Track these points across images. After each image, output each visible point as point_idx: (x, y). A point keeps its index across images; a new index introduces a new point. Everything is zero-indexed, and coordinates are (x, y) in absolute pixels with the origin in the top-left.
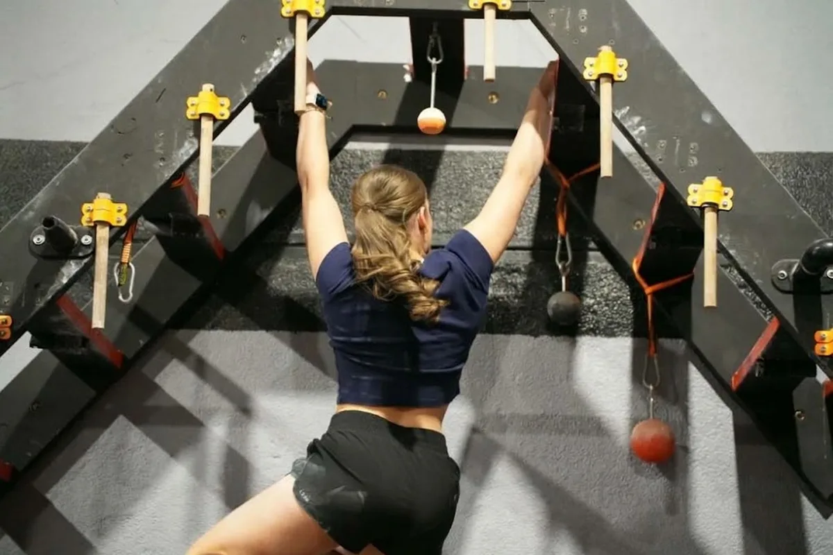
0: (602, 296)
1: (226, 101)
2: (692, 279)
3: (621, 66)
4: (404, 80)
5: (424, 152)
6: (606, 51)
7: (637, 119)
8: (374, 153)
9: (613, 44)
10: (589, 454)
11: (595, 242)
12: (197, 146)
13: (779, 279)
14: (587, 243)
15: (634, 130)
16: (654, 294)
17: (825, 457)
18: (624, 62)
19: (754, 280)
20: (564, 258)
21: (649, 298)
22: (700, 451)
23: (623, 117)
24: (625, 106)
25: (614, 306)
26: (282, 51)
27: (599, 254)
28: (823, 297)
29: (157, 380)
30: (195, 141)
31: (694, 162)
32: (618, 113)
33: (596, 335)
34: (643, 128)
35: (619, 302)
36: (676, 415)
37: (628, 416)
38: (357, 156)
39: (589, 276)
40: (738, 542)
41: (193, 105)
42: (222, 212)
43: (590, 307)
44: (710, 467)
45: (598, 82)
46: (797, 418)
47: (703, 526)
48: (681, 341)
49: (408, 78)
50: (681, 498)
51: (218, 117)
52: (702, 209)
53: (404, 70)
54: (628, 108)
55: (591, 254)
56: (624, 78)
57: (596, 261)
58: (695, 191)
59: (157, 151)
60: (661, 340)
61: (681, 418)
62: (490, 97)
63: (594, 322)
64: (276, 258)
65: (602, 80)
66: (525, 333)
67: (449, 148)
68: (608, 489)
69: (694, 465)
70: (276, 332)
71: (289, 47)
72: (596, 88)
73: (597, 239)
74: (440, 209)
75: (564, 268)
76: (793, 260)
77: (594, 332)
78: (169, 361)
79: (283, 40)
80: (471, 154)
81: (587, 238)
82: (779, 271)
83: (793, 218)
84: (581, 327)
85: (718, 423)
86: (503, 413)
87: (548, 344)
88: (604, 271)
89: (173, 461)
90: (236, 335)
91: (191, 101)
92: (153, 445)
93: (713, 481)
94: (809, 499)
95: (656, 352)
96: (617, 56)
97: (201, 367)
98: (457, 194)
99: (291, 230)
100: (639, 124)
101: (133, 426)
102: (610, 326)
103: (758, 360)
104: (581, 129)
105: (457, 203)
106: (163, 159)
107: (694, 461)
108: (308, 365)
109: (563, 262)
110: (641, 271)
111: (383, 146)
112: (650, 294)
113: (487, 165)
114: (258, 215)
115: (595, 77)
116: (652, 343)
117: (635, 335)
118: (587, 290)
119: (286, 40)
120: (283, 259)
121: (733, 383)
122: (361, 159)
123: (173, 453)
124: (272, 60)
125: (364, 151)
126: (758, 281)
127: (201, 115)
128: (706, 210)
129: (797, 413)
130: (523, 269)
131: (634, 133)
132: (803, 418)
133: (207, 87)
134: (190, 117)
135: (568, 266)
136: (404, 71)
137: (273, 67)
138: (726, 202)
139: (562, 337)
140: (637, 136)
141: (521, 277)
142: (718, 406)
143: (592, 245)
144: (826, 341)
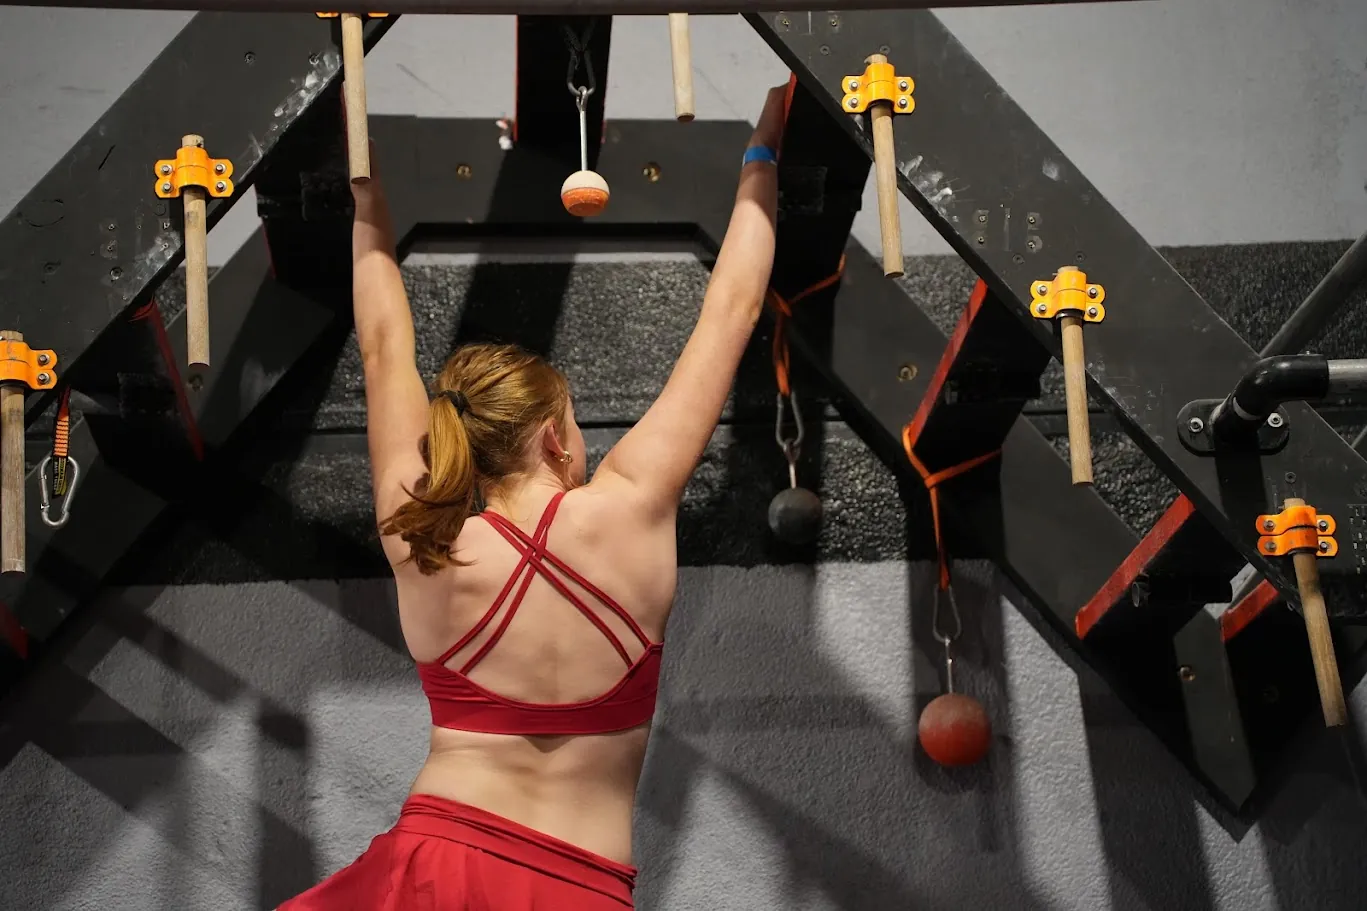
0: (853, 495)
1: (226, 166)
2: (998, 459)
3: (904, 89)
4: (499, 146)
5: (539, 266)
6: (878, 64)
7: (936, 177)
8: (454, 270)
9: (887, 52)
10: (849, 758)
11: (836, 406)
12: (178, 245)
13: (1191, 432)
14: (823, 407)
15: (934, 195)
16: (939, 486)
17: (1232, 740)
18: (908, 82)
19: (1150, 436)
20: (789, 432)
21: (933, 493)
22: (1031, 744)
23: (914, 173)
24: (915, 157)
25: (874, 510)
26: (320, 77)
27: (842, 425)
28: (1265, 460)
29: (93, 677)
30: (174, 235)
31: (1036, 244)
32: (904, 168)
33: (848, 560)
34: (948, 191)
35: (882, 503)
36: (986, 685)
37: (909, 690)
38: (425, 278)
39: (829, 461)
40: (1101, 890)
41: (166, 173)
42: (197, 381)
43: (835, 513)
44: (1048, 768)
45: (867, 115)
46: (1184, 680)
47: (1045, 866)
48: (986, 562)
49: (505, 143)
50: (1006, 823)
51: (214, 193)
52: (1056, 322)
53: (500, 130)
54: (921, 158)
55: (830, 425)
56: (910, 108)
57: (839, 437)
58: (1043, 293)
59: (106, 255)
60: (958, 563)
61: (995, 690)
62: (646, 172)
63: (843, 537)
64: (296, 454)
65: (875, 112)
66: (731, 563)
67: (583, 258)
68: (883, 816)
69: (1024, 765)
70: (302, 582)
71: (332, 69)
72: (865, 126)
73: (839, 401)
74: (575, 362)
75: (791, 447)
76: (1212, 401)
77: (843, 555)
78: (114, 642)
79: (321, 59)
80: (619, 267)
81: (823, 400)
82: (1190, 418)
83: (1204, 330)
84: (821, 548)
85: (1056, 694)
86: (701, 697)
87: (771, 581)
88: (853, 452)
89: (129, 818)
90: (230, 591)
91: (161, 166)
92: (91, 792)
93: (1055, 791)
94: (1209, 810)
95: (950, 582)
96: (898, 73)
97: (172, 650)
98: (600, 336)
99: (317, 406)
100: (942, 185)
101: (52, 761)
102: (871, 544)
103: (1139, 578)
104: (820, 209)
105: (601, 349)
106: (117, 270)
107: (1023, 760)
108: (363, 637)
109: (788, 441)
110: (916, 449)
111: (469, 259)
112: (935, 486)
113: (648, 285)
114: (260, 383)
115: (861, 109)
116: (944, 568)
117: (911, 557)
118: (829, 485)
119: (326, 58)
120: (307, 458)
121: (1078, 629)
122: (433, 281)
123: (130, 801)
124: (303, 93)
125: (434, 268)
126: (1156, 439)
127: (183, 189)
128: (1063, 323)
129: (1182, 669)
130: (719, 455)
131: (934, 200)
132: (1191, 678)
133: (190, 140)
134: (161, 195)
135: (797, 447)
136: (499, 132)
137: (305, 105)
138: (1095, 308)
139: (792, 566)
140: (940, 204)
141: (717, 469)
142: (1054, 666)
143: (831, 411)
144: (1275, 532)
